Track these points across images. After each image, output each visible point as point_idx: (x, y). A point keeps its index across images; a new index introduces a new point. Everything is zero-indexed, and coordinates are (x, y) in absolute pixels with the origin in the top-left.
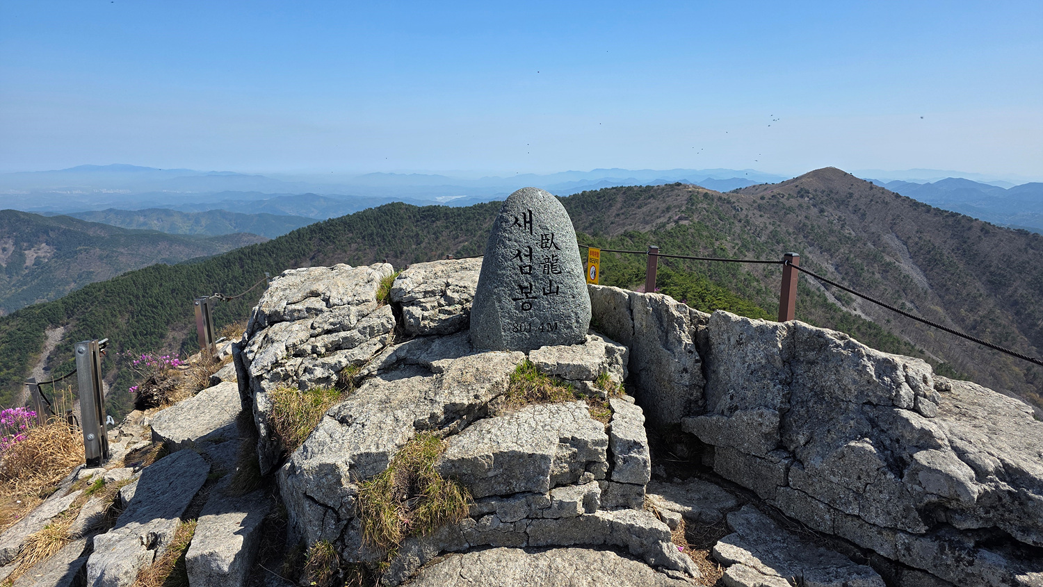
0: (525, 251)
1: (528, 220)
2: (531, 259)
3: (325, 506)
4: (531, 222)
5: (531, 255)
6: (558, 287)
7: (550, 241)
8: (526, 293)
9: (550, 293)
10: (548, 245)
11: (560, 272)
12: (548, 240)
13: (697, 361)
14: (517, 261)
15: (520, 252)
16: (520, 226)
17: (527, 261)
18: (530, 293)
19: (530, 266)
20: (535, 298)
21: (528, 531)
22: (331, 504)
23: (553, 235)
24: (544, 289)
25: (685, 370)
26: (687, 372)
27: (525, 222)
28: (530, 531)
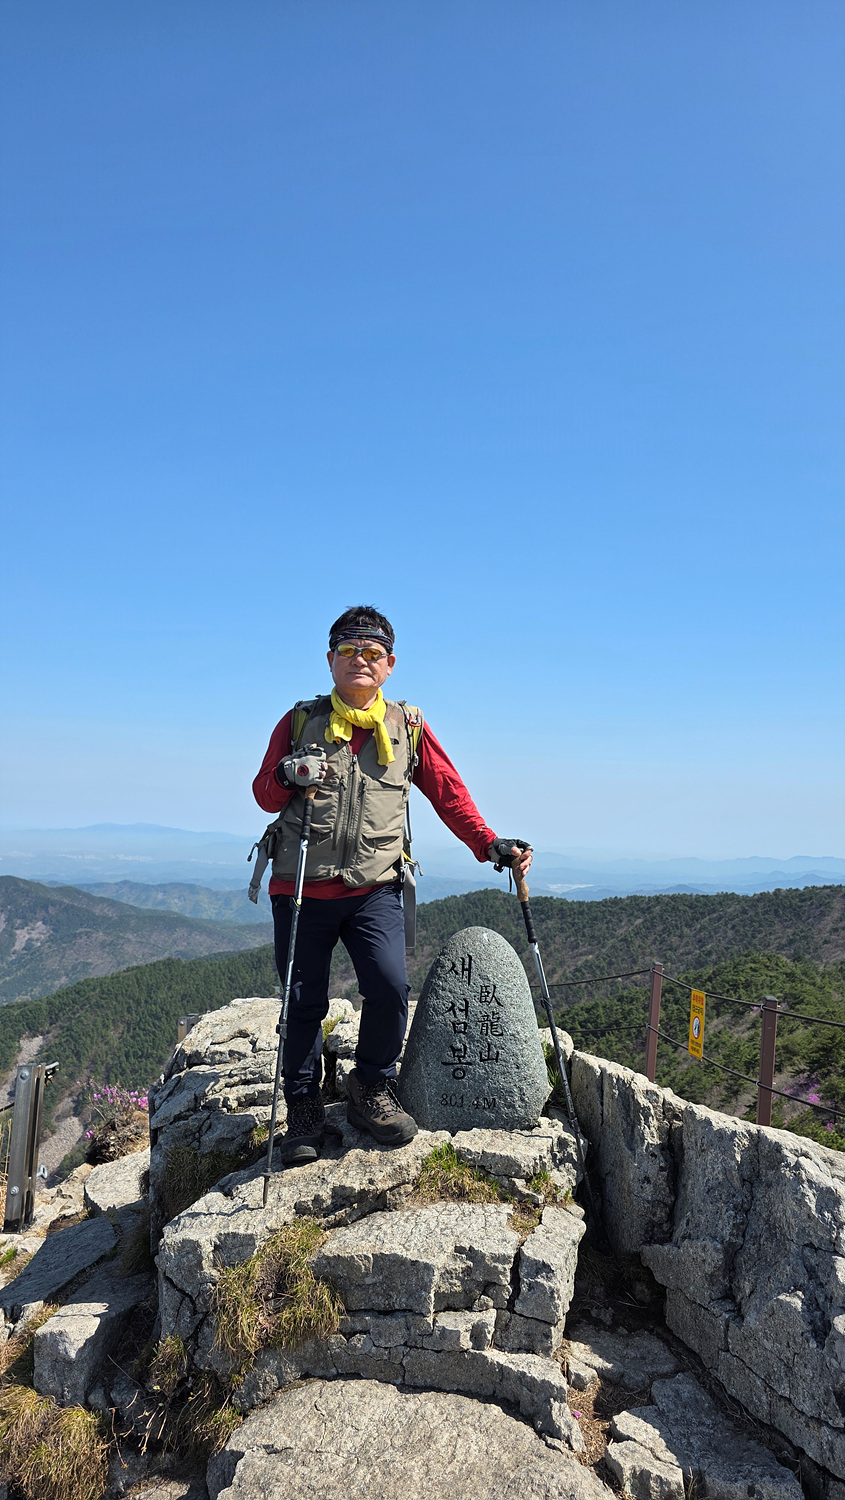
0: (461, 1004)
1: (467, 967)
2: (466, 1015)
3: (181, 1291)
4: (469, 970)
5: (466, 1010)
6: (498, 1053)
7: (491, 995)
8: (459, 1057)
9: (488, 1059)
10: (488, 999)
11: (502, 1035)
12: (489, 993)
13: (662, 1169)
14: (450, 1017)
15: (453, 1005)
16: (457, 973)
17: (461, 1017)
18: (464, 1057)
19: (464, 1023)
20: (470, 1064)
21: (404, 1362)
22: (188, 1290)
23: (495, 987)
24: (481, 1053)
25: (647, 1180)
26: (649, 1182)
27: (463, 969)
28: (407, 1363)
